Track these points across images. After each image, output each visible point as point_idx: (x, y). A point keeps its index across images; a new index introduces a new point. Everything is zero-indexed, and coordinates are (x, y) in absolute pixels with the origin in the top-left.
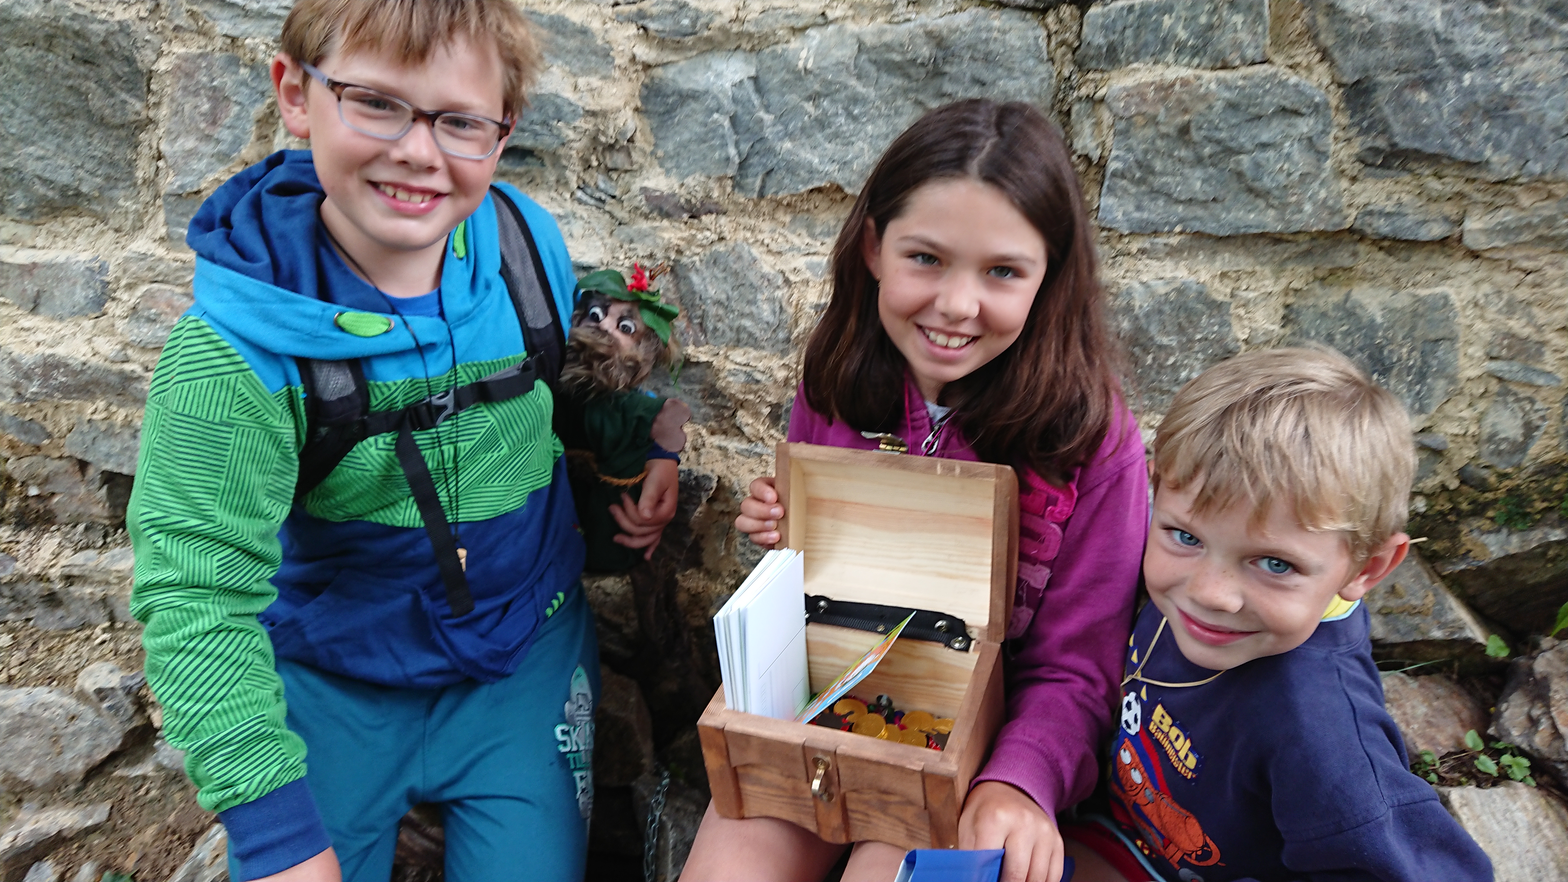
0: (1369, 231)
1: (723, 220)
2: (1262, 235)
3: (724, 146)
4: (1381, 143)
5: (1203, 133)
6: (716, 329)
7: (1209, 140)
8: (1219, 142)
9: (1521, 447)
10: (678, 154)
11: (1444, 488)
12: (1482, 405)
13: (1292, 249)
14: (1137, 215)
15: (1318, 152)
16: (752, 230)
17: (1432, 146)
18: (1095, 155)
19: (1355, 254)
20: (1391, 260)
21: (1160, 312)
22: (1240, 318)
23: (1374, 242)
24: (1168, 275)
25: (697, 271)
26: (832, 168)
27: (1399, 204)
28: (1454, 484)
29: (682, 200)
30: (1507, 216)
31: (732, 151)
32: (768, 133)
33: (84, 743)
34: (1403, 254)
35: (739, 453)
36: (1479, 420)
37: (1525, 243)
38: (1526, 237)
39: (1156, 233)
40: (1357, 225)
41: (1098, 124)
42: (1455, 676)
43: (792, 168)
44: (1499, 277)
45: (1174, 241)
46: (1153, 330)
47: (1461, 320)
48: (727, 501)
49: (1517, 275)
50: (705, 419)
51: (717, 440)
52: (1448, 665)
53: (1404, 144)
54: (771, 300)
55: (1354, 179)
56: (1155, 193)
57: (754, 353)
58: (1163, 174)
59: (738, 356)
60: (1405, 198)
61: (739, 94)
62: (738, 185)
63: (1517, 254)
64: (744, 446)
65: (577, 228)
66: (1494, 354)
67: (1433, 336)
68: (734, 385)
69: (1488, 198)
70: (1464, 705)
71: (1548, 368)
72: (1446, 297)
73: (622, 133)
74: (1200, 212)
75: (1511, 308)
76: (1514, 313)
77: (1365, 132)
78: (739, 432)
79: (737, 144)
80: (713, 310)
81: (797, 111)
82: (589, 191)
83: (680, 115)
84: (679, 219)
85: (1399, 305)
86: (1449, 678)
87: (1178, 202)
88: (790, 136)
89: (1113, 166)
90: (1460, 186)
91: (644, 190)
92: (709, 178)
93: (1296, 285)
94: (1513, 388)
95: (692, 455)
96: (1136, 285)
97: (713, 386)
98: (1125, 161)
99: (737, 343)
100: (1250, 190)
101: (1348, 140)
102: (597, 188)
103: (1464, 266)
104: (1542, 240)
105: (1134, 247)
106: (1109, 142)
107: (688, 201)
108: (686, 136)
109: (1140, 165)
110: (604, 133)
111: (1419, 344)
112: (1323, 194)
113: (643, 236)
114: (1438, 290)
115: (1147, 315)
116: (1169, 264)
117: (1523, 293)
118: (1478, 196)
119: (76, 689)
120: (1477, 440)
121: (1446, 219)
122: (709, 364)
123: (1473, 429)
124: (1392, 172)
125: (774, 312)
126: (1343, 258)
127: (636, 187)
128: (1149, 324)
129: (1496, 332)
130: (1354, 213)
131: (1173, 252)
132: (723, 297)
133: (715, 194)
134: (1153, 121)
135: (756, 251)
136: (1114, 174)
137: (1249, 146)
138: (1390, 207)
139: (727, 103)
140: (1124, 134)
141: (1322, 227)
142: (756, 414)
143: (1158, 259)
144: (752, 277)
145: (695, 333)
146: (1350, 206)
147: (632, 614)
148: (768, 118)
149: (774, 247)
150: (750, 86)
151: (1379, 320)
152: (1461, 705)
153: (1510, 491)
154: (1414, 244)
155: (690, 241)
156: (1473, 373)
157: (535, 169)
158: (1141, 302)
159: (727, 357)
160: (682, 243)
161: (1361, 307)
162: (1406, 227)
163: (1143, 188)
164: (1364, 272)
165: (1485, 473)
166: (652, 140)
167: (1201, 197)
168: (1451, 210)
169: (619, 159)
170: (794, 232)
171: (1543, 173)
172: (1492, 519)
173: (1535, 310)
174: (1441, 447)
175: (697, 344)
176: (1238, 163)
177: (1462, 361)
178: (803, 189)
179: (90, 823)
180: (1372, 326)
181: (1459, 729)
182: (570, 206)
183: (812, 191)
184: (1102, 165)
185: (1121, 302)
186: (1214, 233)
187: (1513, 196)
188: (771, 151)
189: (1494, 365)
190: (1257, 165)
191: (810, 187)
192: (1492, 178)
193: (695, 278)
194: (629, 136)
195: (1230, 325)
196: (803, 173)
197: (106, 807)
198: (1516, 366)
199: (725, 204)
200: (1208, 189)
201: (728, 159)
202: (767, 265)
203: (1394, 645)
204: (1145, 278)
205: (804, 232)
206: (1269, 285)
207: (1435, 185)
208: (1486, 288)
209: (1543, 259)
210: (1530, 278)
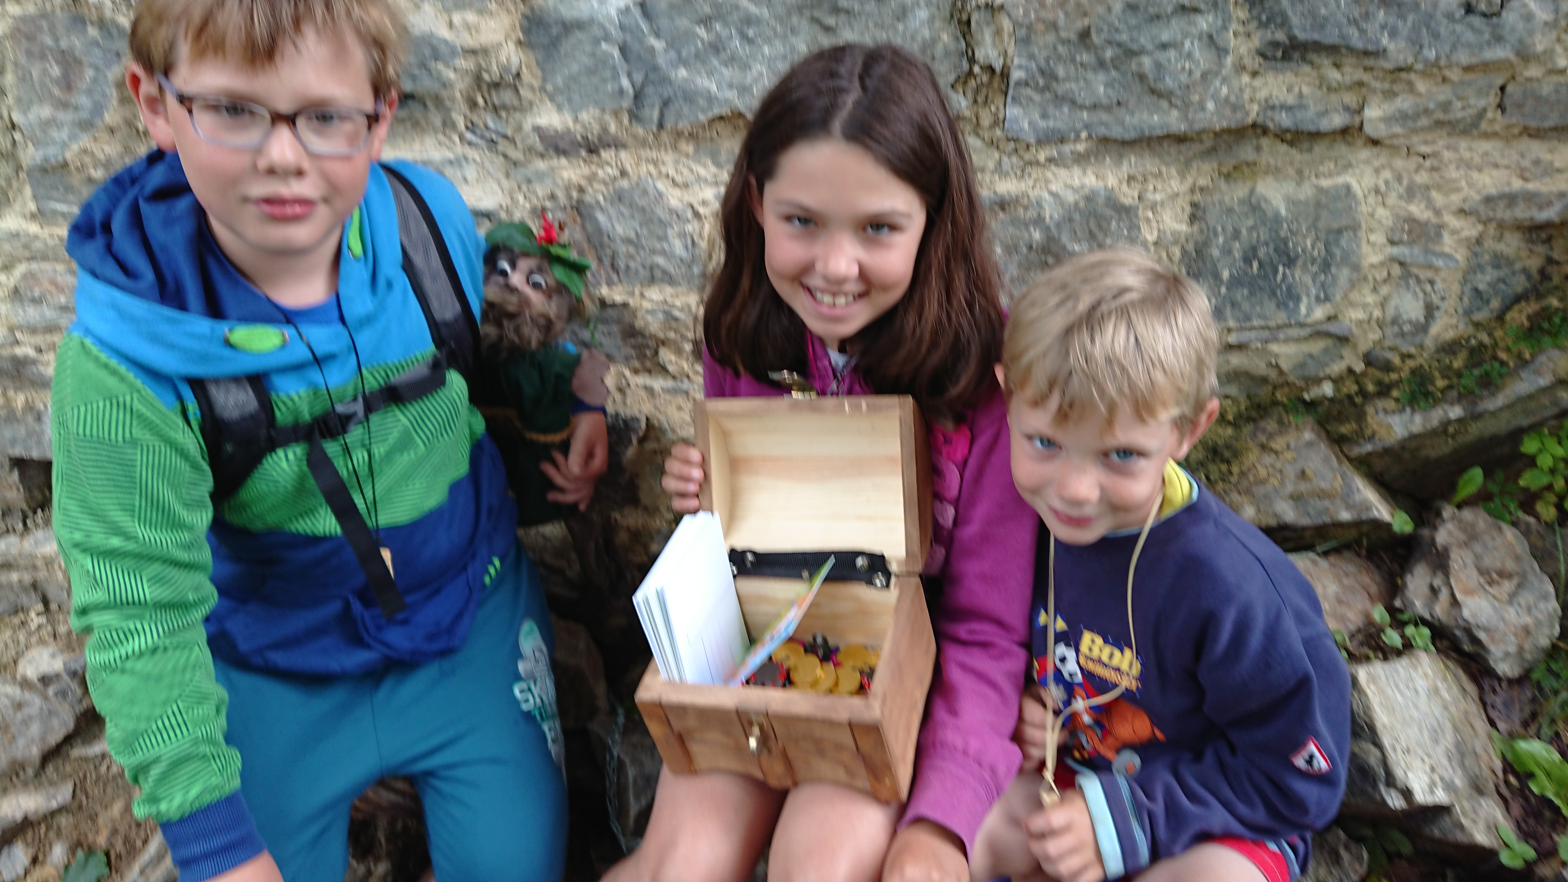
0: (1271, 125)
1: (623, 155)
2: (1168, 136)
3: (616, 77)
4: (1281, 36)
5: (1104, 36)
6: (628, 267)
7: (1110, 42)
8: (1119, 45)
9: (1423, 328)
10: (569, 88)
11: (1350, 371)
12: (1384, 290)
13: (1196, 147)
14: (1042, 124)
15: (1218, 48)
16: (655, 163)
17: (1330, 37)
18: (998, 65)
19: (1258, 149)
20: (1294, 152)
21: (1071, 220)
22: (1148, 220)
23: (1276, 136)
24: (1077, 182)
25: (602, 209)
26: (731, 95)
27: (1301, 95)
28: (1359, 367)
29: (579, 138)
30: (1404, 103)
31: (625, 83)
32: (661, 61)
33: (35, 729)
34: (1306, 145)
35: (666, 391)
36: (1383, 305)
37: (1423, 129)
38: (1424, 122)
39: (1062, 140)
40: (1260, 120)
41: (998, 32)
42: (1364, 552)
43: (690, 97)
44: (1399, 163)
45: (1081, 147)
46: (1065, 239)
47: (1364, 209)
48: (658, 440)
49: (1416, 160)
50: (627, 360)
51: (641, 380)
52: (1358, 542)
53: (1301, 35)
54: (682, 235)
55: (1255, 74)
56: (1059, 100)
57: (669, 290)
58: (1067, 79)
59: (655, 294)
60: (1306, 90)
61: (626, 21)
62: (634, 116)
63: (1415, 139)
64: (670, 383)
65: (471, 172)
66: (1396, 239)
67: (1335, 226)
68: (653, 325)
69: (1387, 86)
70: (1373, 580)
71: (1447, 249)
72: (1348, 188)
73: (505, 69)
74: (1104, 116)
75: (1411, 193)
76: (1414, 196)
77: (1263, 25)
78: (663, 370)
79: (629, 75)
80: (622, 249)
81: (690, 36)
82: (478, 132)
83: (566, 46)
84: (578, 156)
85: (1302, 197)
86: (1359, 555)
87: (1082, 107)
88: (685, 63)
89: (1016, 75)
90: (1360, 75)
91: (537, 129)
92: (603, 110)
93: (1202, 182)
94: (1415, 270)
95: (618, 396)
96: (1046, 195)
97: (632, 327)
98: (1027, 70)
99: (652, 280)
100: (1153, 91)
101: (1249, 35)
102: (487, 127)
103: (1365, 153)
104: (1439, 124)
105: (1042, 157)
106: (1011, 50)
107: (585, 138)
108: (575, 68)
109: (1042, 72)
110: (488, 71)
111: (1322, 236)
112: (1225, 90)
113: (540, 176)
114: (1340, 180)
115: (1058, 225)
116: (1077, 171)
117: (1422, 178)
118: (1377, 85)
119: (18, 677)
120: (1380, 324)
121: (1347, 108)
122: (625, 305)
123: (1377, 313)
124: (1293, 65)
125: (687, 248)
126: (1246, 152)
127: (528, 125)
128: (1060, 233)
129: (1397, 217)
130: (1255, 107)
131: (1081, 159)
132: (632, 235)
133: (613, 128)
134: (1053, 26)
135: (660, 186)
136: (1018, 84)
137: (1149, 46)
138: (1291, 100)
139: (614, 32)
140: (1025, 42)
141: (1225, 124)
142: (679, 352)
143: (1066, 167)
144: (660, 212)
145: (607, 273)
146: (1252, 100)
147: (574, 556)
148: (658, 45)
149: (679, 179)
150: (637, 13)
151: (1283, 212)
152: (1370, 580)
153: (1413, 372)
154: (1316, 136)
155: (592, 178)
156: (1375, 259)
157: (418, 113)
158: (1051, 212)
159: (642, 295)
160: (583, 183)
161: (1266, 200)
162: (1308, 119)
163: (1048, 95)
164: (1268, 165)
165: (1389, 355)
166: (539, 73)
167: (1105, 101)
168: (1350, 99)
169: (507, 96)
170: (699, 162)
171: (1438, 58)
172: (1397, 400)
173: (1434, 194)
174: (1346, 333)
175: (610, 284)
176: (1140, 65)
177: (1365, 248)
178: (703, 118)
179: (54, 805)
180: (1277, 218)
181: (1368, 603)
182: (459, 149)
183: (713, 120)
184: (1005, 74)
185: (1031, 214)
186: (1119, 137)
187: (1410, 84)
188: (666, 80)
189: (1395, 251)
190: (1158, 66)
191: (710, 115)
192: (1388, 65)
193: (601, 217)
194: (514, 71)
195: (1139, 229)
196: (702, 102)
197: (70, 787)
198: (1416, 250)
199: (624, 136)
200: (1110, 92)
201: (621, 92)
202: (674, 198)
203: (1304, 529)
204: (1053, 188)
205: (709, 162)
206: (1176, 185)
207: (1334, 75)
208: (1387, 174)
209: (1440, 143)
210: (1428, 163)
